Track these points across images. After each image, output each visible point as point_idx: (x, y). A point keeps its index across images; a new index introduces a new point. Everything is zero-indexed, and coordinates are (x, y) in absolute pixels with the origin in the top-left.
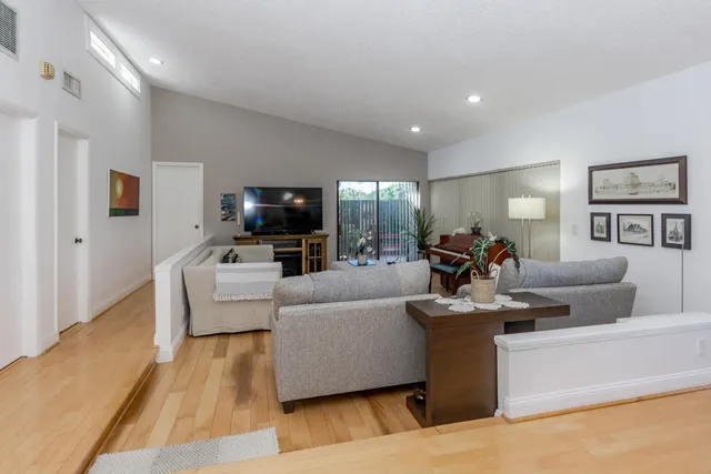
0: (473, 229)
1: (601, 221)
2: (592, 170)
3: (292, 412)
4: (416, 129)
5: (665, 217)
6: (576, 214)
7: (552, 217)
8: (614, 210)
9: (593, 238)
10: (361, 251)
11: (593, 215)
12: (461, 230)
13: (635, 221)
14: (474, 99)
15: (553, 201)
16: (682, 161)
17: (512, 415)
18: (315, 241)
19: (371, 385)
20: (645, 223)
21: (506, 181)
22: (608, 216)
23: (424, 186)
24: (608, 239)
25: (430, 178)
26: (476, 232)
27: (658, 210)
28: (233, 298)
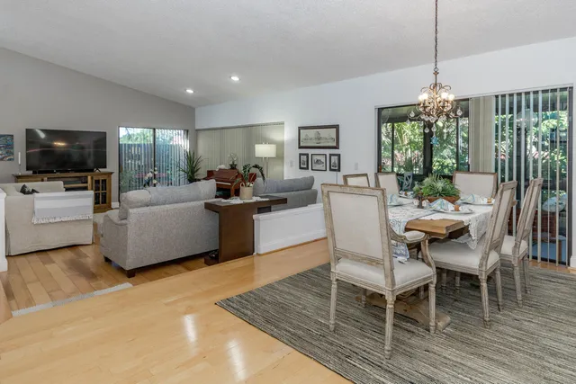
0: (231, 165)
1: (304, 158)
2: (300, 128)
3: (134, 276)
4: (190, 91)
5: (331, 155)
6: (292, 154)
7: (280, 157)
8: (310, 152)
9: (301, 168)
10: (148, 184)
11: (300, 155)
12: (223, 167)
13: (319, 158)
14: (235, 79)
15: (280, 146)
16: (337, 127)
17: (261, 252)
18: (101, 178)
19: (183, 255)
20: (323, 159)
21: (252, 133)
22: (307, 155)
23: (192, 133)
24: (307, 168)
25: (197, 127)
26: (233, 167)
27: (328, 152)
28: (51, 221)
